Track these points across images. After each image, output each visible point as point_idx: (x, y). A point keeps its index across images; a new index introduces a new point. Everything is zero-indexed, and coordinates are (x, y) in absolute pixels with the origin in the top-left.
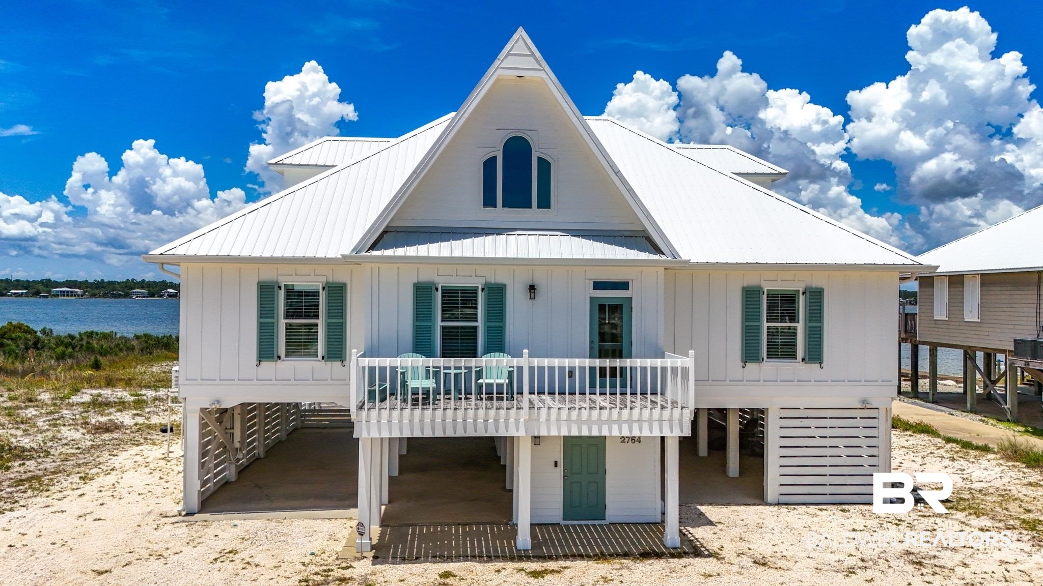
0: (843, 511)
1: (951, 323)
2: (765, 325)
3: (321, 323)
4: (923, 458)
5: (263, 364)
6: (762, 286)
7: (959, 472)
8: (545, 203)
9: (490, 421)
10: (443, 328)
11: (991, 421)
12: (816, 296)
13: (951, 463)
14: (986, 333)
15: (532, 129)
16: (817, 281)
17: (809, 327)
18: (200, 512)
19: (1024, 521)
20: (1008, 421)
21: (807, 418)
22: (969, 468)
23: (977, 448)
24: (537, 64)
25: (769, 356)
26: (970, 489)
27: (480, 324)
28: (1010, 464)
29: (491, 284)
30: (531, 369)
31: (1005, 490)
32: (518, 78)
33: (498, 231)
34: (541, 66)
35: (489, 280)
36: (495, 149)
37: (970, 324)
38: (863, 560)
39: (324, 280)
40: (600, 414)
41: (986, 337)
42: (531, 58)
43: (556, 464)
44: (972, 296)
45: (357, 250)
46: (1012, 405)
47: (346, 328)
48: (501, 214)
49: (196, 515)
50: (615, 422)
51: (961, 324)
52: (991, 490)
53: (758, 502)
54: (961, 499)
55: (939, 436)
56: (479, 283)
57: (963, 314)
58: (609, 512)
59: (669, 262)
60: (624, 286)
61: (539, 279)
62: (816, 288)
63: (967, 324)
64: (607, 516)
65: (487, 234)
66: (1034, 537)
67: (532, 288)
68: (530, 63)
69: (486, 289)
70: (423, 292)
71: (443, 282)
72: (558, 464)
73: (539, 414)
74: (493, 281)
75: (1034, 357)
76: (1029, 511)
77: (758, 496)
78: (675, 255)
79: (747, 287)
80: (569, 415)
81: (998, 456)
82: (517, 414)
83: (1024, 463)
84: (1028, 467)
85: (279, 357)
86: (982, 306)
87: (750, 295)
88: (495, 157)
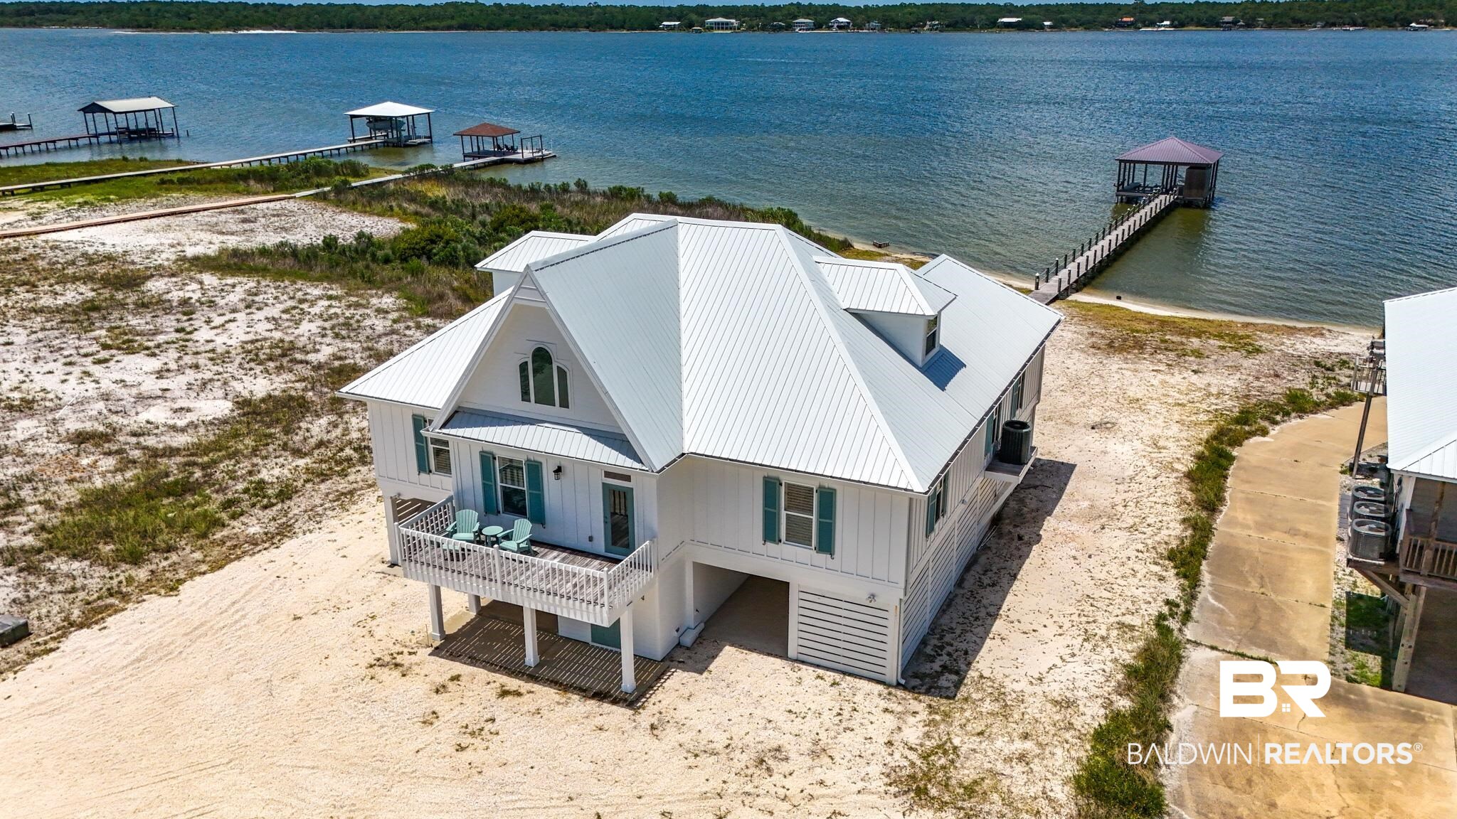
2: (784, 512)
5: (422, 474)
6: (780, 478)
8: (564, 403)
10: (502, 488)
15: (551, 343)
17: (823, 521)
21: (824, 596)
24: (541, 298)
25: (788, 540)
27: (526, 488)
33: (533, 422)
35: (529, 458)
36: (526, 356)
42: (537, 292)
48: (532, 408)
53: (783, 653)
56: (522, 458)
60: (628, 478)
61: (563, 464)
62: (828, 488)
65: (523, 423)
67: (559, 469)
68: (536, 296)
69: (527, 465)
70: (486, 458)
71: (499, 453)
74: (532, 461)
79: (768, 477)
85: (430, 471)
87: (769, 485)
88: (526, 363)
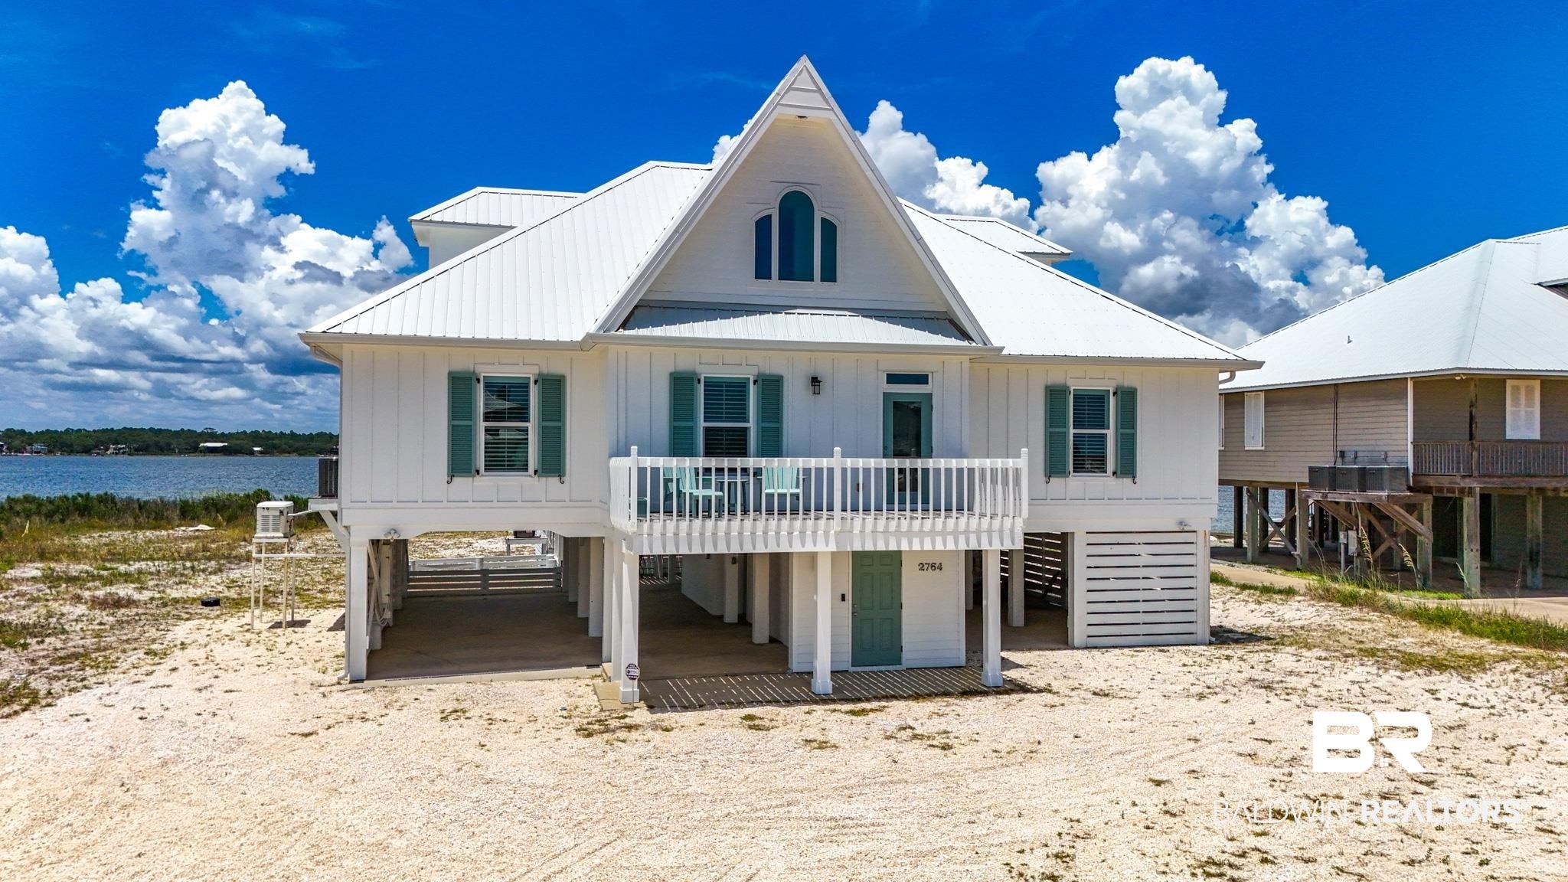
0: (1162, 651)
1: (1228, 454)
2: (1072, 431)
3: (532, 426)
4: (1224, 603)
5: (456, 480)
6: (1068, 384)
7: (1268, 615)
8: (830, 274)
9: (795, 534)
10: (707, 429)
11: (1279, 572)
12: (1128, 397)
13: (1257, 607)
14: (1272, 464)
15: (814, 182)
16: (1130, 380)
17: (1122, 434)
18: (370, 676)
19: (1361, 650)
20: (1298, 570)
21: (1118, 544)
22: (1279, 610)
23: (1280, 592)
24: (824, 103)
25: (1076, 470)
26: (1289, 627)
27: (752, 424)
28: (1324, 604)
29: (765, 375)
30: (844, 471)
31: (1329, 626)
32: (800, 119)
33: (775, 309)
34: (829, 105)
35: (762, 370)
36: (769, 206)
37: (1251, 453)
38: (1209, 688)
39: (536, 370)
40: (922, 525)
41: (1272, 469)
42: (818, 95)
43: (843, 598)
44: (1255, 418)
45: (605, 327)
46: (1303, 551)
47: (565, 434)
48: (775, 288)
49: (365, 682)
50: (939, 533)
51: (1241, 454)
52: (1313, 627)
53: (1062, 646)
54: (1284, 636)
55: (1231, 584)
56: (750, 374)
57: (1243, 442)
58: (905, 655)
59: (980, 349)
60: (922, 379)
61: (823, 370)
62: (1128, 388)
63: (1248, 454)
64: (903, 660)
65: (762, 313)
66: (1378, 661)
67: (815, 381)
68: (816, 100)
69: (760, 382)
70: (681, 384)
71: (706, 372)
72: (846, 598)
73: (852, 524)
74: (767, 372)
75: (1333, 488)
76: (1362, 642)
77: (1062, 640)
78: (985, 341)
79: (1051, 386)
80: (887, 526)
81: (1308, 598)
82: (827, 525)
83: (1339, 602)
84: (1343, 606)
85: (478, 472)
86: (1268, 431)
87: (1055, 395)
88: (770, 217)
